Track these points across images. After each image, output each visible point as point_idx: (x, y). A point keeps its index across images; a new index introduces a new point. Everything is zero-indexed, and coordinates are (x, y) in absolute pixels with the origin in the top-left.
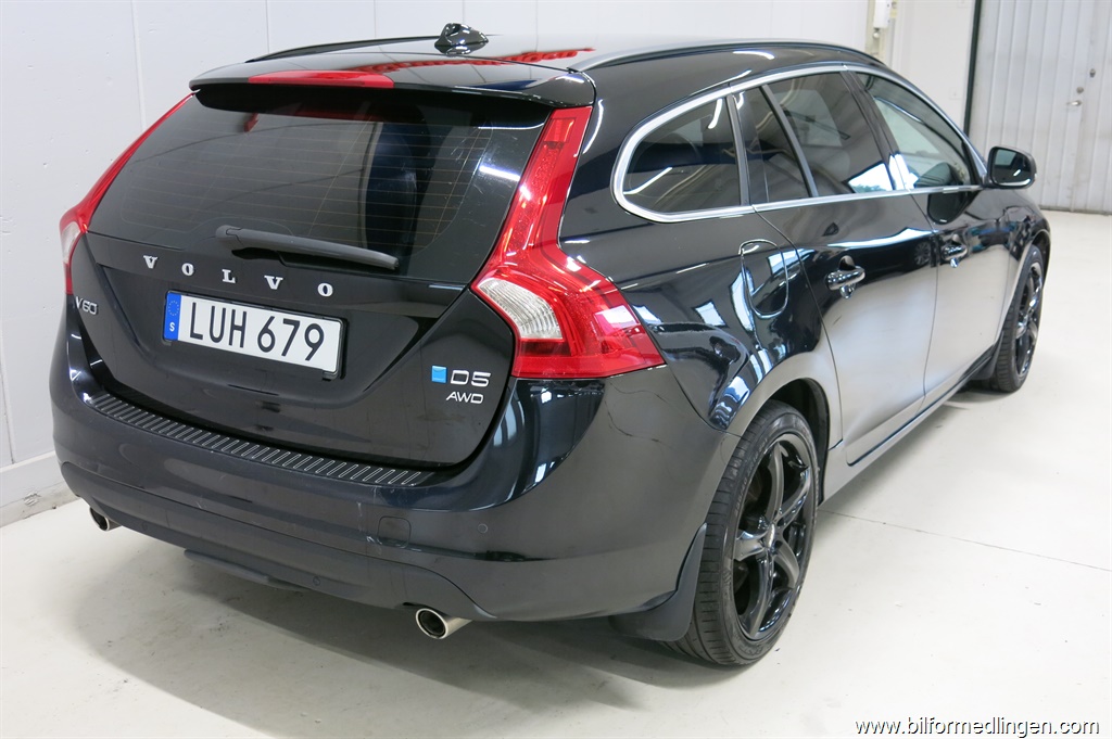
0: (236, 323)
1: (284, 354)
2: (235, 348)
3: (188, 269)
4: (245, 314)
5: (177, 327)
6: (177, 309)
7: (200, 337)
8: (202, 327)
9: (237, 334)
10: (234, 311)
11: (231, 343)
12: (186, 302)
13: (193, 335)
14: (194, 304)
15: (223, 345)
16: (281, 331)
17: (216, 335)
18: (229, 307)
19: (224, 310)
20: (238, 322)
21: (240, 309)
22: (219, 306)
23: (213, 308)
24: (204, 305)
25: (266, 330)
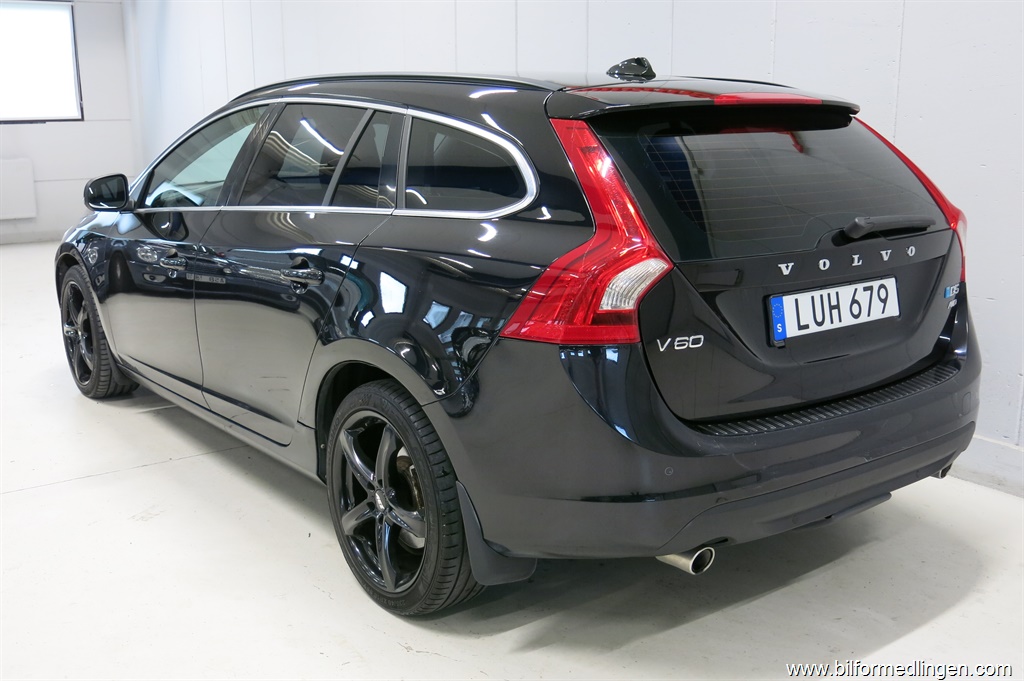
0: (832, 304)
1: (869, 315)
2: (837, 325)
3: (824, 265)
4: (837, 293)
5: (784, 327)
6: (781, 310)
7: (807, 327)
8: (807, 318)
9: (835, 312)
10: (829, 295)
11: (832, 322)
12: (788, 301)
13: (801, 328)
14: (796, 300)
15: (827, 326)
16: (863, 297)
17: (819, 319)
18: (824, 292)
19: (821, 296)
20: (834, 303)
21: (832, 291)
22: (817, 294)
23: (813, 298)
24: (804, 298)
25: (854, 301)
